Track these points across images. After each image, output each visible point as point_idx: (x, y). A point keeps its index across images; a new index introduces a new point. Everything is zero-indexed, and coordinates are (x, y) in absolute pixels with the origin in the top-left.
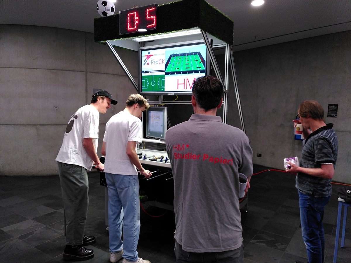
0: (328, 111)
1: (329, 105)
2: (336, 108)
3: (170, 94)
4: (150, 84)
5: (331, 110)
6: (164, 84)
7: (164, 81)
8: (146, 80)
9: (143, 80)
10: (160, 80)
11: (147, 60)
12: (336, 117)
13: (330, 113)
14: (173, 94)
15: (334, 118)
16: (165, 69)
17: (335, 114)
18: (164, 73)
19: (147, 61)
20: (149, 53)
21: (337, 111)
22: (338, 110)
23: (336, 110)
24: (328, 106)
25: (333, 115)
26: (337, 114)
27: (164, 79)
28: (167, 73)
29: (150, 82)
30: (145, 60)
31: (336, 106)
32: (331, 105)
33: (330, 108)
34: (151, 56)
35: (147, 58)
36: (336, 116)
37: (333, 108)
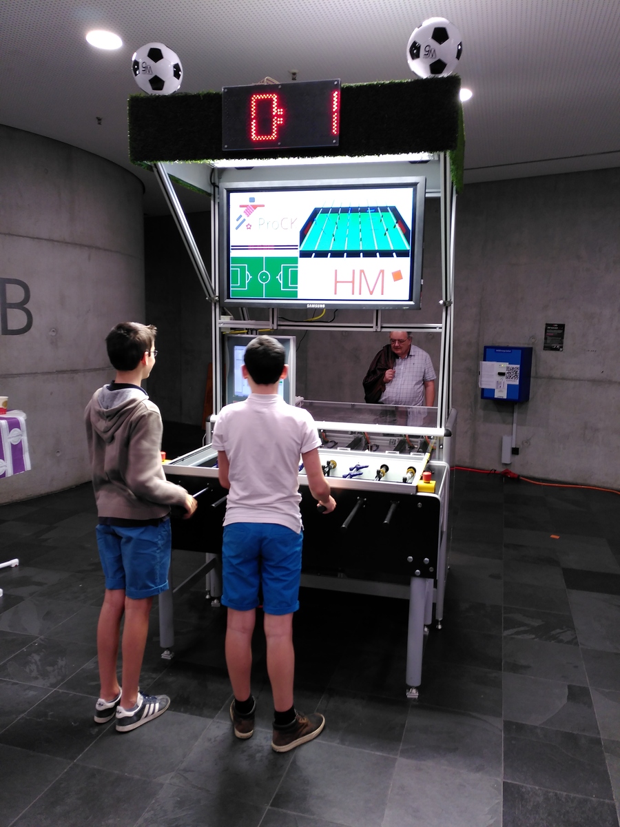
0: (546, 339)
1: (547, 325)
2: (560, 331)
3: (313, 306)
4: (254, 280)
5: (551, 336)
6: (295, 281)
7: (295, 274)
8: (243, 269)
9: (233, 267)
10: (286, 269)
11: (244, 216)
12: (561, 349)
13: (548, 341)
14: (324, 306)
15: (557, 352)
16: (298, 244)
17: (559, 344)
18: (296, 253)
19: (244, 220)
20: (252, 200)
21: (563, 338)
22: (565, 336)
23: (562, 336)
24: (544, 327)
25: (555, 346)
26: (562, 344)
27: (297, 267)
28: (305, 254)
29: (254, 274)
30: (241, 216)
31: (562, 327)
32: (552, 325)
33: (548, 331)
34: (258, 208)
35: (245, 212)
36: (562, 347)
37: (555, 331)
